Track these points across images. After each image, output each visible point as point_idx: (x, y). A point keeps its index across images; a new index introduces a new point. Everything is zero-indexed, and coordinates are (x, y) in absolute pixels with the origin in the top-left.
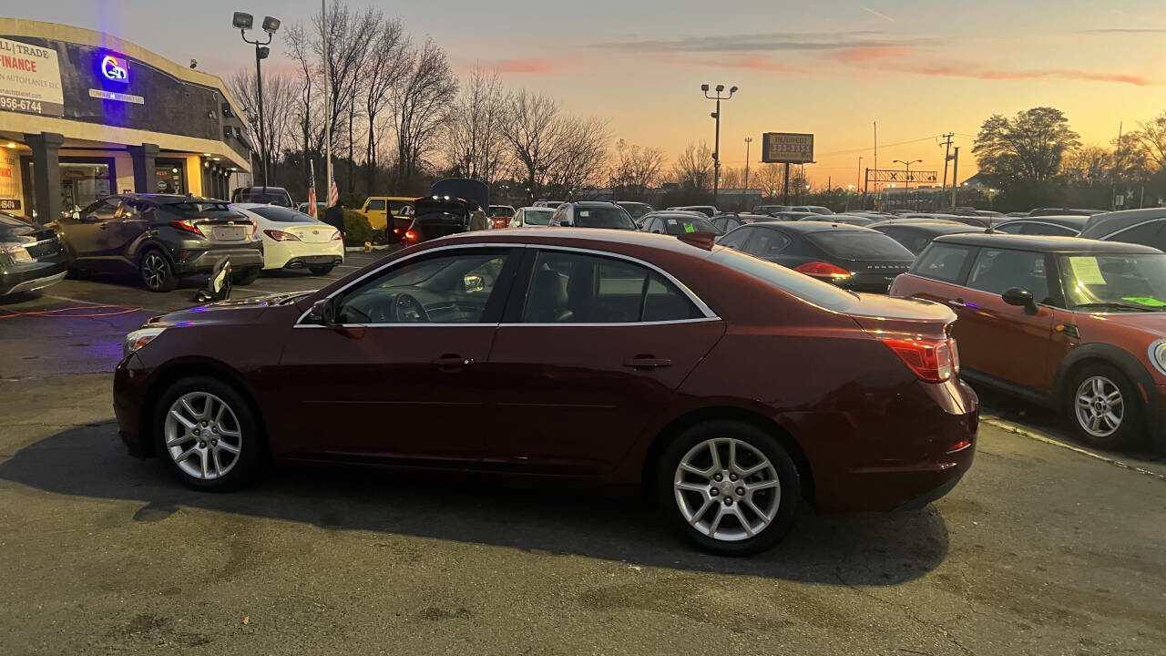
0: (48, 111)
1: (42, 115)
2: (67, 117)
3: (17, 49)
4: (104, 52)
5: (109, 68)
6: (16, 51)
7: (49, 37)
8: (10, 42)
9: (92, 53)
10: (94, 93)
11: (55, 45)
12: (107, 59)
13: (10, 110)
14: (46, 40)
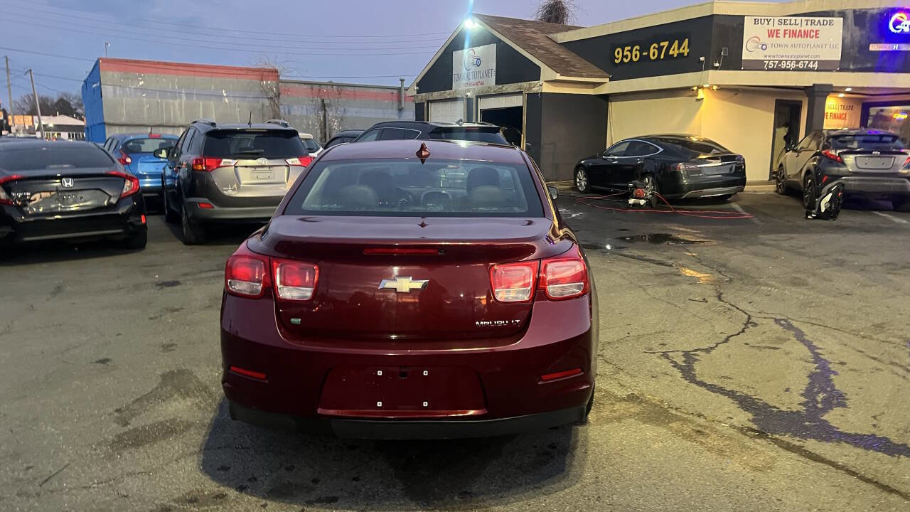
0: (825, 66)
1: (817, 70)
2: (841, 70)
3: (804, 23)
4: (894, 11)
5: (897, 23)
6: (803, 24)
7: (836, 8)
8: (799, 19)
9: (881, 14)
10: (874, 47)
11: (842, 14)
12: (896, 16)
13: (789, 70)
14: (834, 11)
